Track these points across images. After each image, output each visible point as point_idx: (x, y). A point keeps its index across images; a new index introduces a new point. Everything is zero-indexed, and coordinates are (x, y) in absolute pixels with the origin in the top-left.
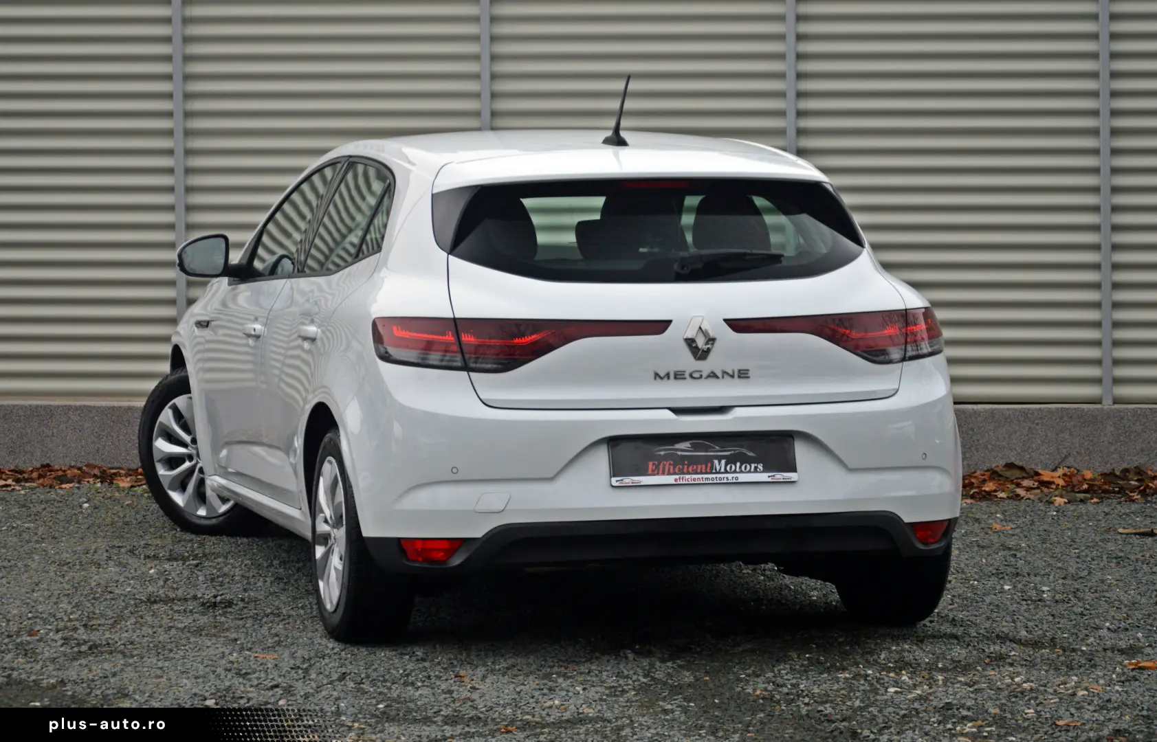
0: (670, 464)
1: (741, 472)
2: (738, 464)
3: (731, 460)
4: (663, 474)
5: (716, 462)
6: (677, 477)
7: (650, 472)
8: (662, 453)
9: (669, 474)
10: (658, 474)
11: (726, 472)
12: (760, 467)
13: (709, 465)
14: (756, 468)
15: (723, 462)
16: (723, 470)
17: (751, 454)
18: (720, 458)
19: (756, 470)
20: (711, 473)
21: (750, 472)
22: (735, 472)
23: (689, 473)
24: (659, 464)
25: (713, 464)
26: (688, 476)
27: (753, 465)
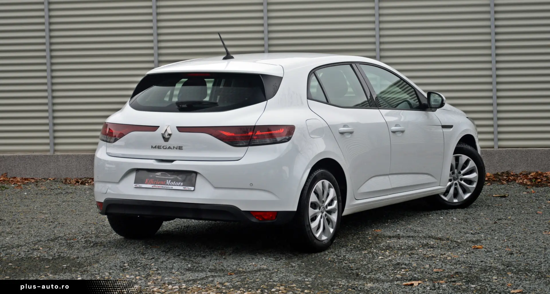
1: (175, 185)
2: (175, 182)
3: (172, 181)
4: (150, 184)
5: (168, 181)
6: (153, 185)
7: (146, 183)
8: (151, 176)
9: (151, 184)
10: (148, 184)
11: (170, 185)
12: (182, 184)
13: (165, 182)
15: (170, 181)
16: (169, 184)
17: (180, 179)
18: (169, 179)
19: (180, 185)
20: (165, 185)
21: (178, 185)
22: (173, 185)
23: (158, 184)
24: (149, 180)
25: (166, 181)
26: (156, 185)
27: (179, 183)
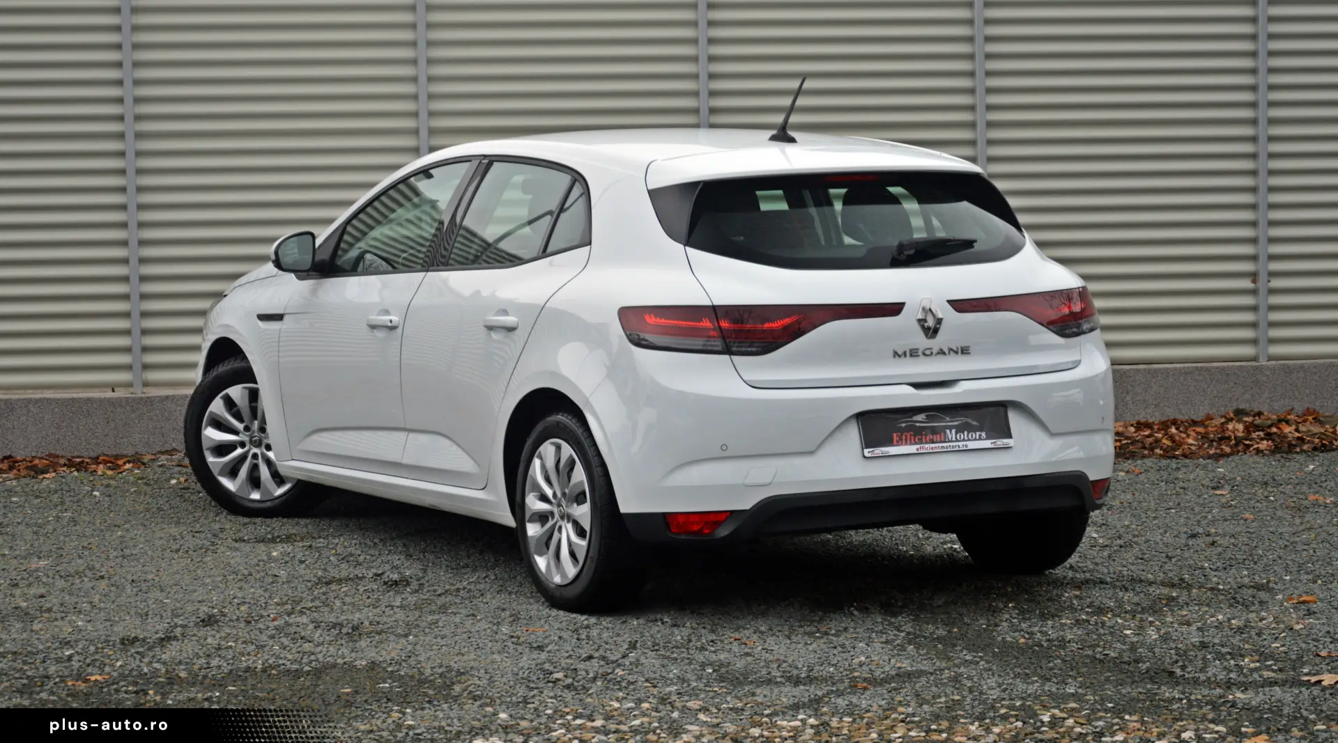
0: (911, 435)
1: (969, 440)
2: (966, 433)
3: (960, 429)
4: (907, 444)
5: (948, 431)
6: (918, 446)
7: (895, 443)
8: (904, 425)
9: (913, 445)
10: (902, 445)
11: (957, 441)
12: (984, 435)
13: (942, 434)
14: (980, 436)
15: (954, 431)
16: (954, 439)
17: (975, 423)
18: (951, 428)
19: (980, 439)
20: (945, 442)
21: (975, 439)
22: (964, 440)
23: (927, 443)
24: (902, 435)
25: (945, 433)
26: (927, 446)
27: (978, 433)
